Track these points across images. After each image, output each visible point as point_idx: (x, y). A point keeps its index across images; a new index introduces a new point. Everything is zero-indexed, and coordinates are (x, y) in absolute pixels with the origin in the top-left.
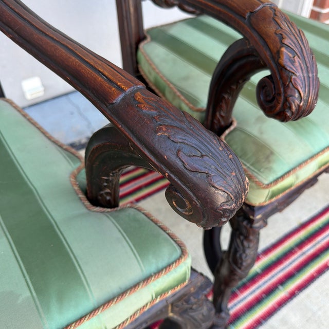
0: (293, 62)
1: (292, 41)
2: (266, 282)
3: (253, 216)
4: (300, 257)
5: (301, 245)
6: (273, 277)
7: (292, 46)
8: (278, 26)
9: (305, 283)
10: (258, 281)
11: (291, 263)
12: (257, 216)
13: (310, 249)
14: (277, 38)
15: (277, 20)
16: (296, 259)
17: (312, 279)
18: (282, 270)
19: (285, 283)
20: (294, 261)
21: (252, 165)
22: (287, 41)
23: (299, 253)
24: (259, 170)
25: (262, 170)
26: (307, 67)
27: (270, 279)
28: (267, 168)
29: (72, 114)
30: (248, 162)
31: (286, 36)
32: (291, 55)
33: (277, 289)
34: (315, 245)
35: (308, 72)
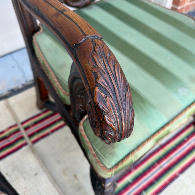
0: (105, 102)
1: (105, 80)
2: (135, 189)
3: (105, 184)
4: (158, 169)
5: (159, 161)
6: (139, 185)
7: (105, 85)
8: (94, 64)
9: (161, 188)
10: (129, 188)
11: (152, 174)
12: (107, 184)
13: (165, 164)
14: (93, 76)
15: (94, 56)
16: (156, 171)
17: (165, 186)
18: (146, 179)
19: (147, 189)
20: (154, 173)
21: (99, 150)
22: (101, 81)
23: (158, 167)
24: (105, 156)
25: (107, 156)
26: (119, 106)
27: (137, 187)
28: (111, 154)
29: (14, 67)
30: (97, 148)
31: (100, 76)
32: (103, 95)
33: (142, 194)
34: (169, 161)
35: (120, 111)
